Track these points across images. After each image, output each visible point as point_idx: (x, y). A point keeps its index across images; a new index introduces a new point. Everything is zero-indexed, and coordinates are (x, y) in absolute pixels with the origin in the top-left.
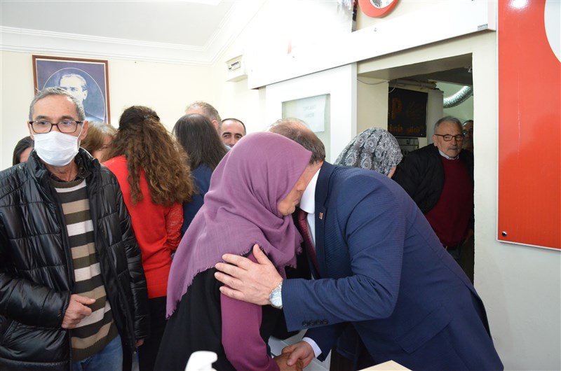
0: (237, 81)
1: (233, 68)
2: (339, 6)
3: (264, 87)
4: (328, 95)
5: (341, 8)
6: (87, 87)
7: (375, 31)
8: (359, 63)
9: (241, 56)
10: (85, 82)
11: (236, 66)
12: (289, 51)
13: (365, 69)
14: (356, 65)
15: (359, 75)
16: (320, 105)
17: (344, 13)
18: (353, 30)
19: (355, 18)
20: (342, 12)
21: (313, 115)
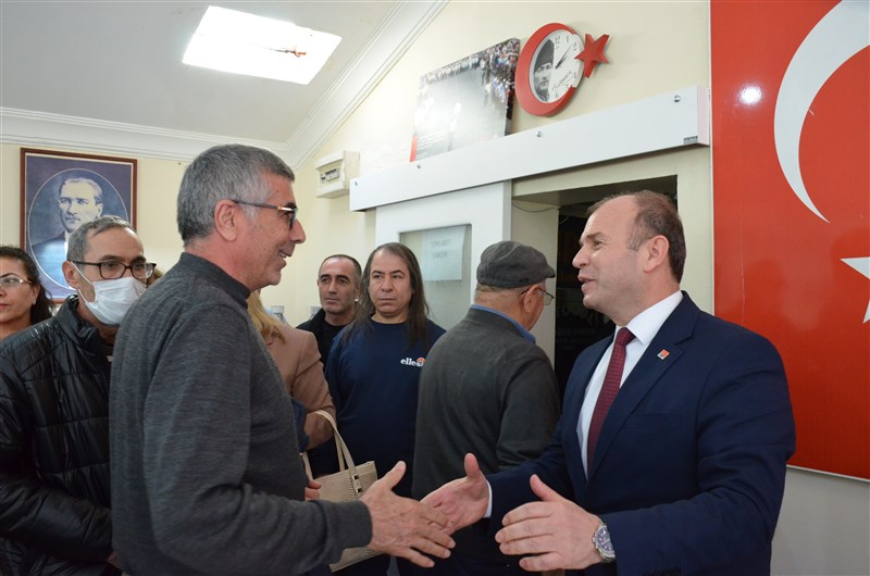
0: (334, 198)
1: (328, 177)
2: (486, 97)
3: (374, 208)
4: (468, 226)
5: (490, 99)
6: (104, 199)
7: (539, 136)
8: (515, 181)
9: (341, 160)
10: (101, 191)
11: (333, 175)
12: (413, 158)
13: (523, 190)
14: (510, 184)
15: (514, 198)
16: (457, 241)
17: (494, 106)
18: (507, 133)
19: (510, 115)
20: (492, 106)
21: (445, 254)
